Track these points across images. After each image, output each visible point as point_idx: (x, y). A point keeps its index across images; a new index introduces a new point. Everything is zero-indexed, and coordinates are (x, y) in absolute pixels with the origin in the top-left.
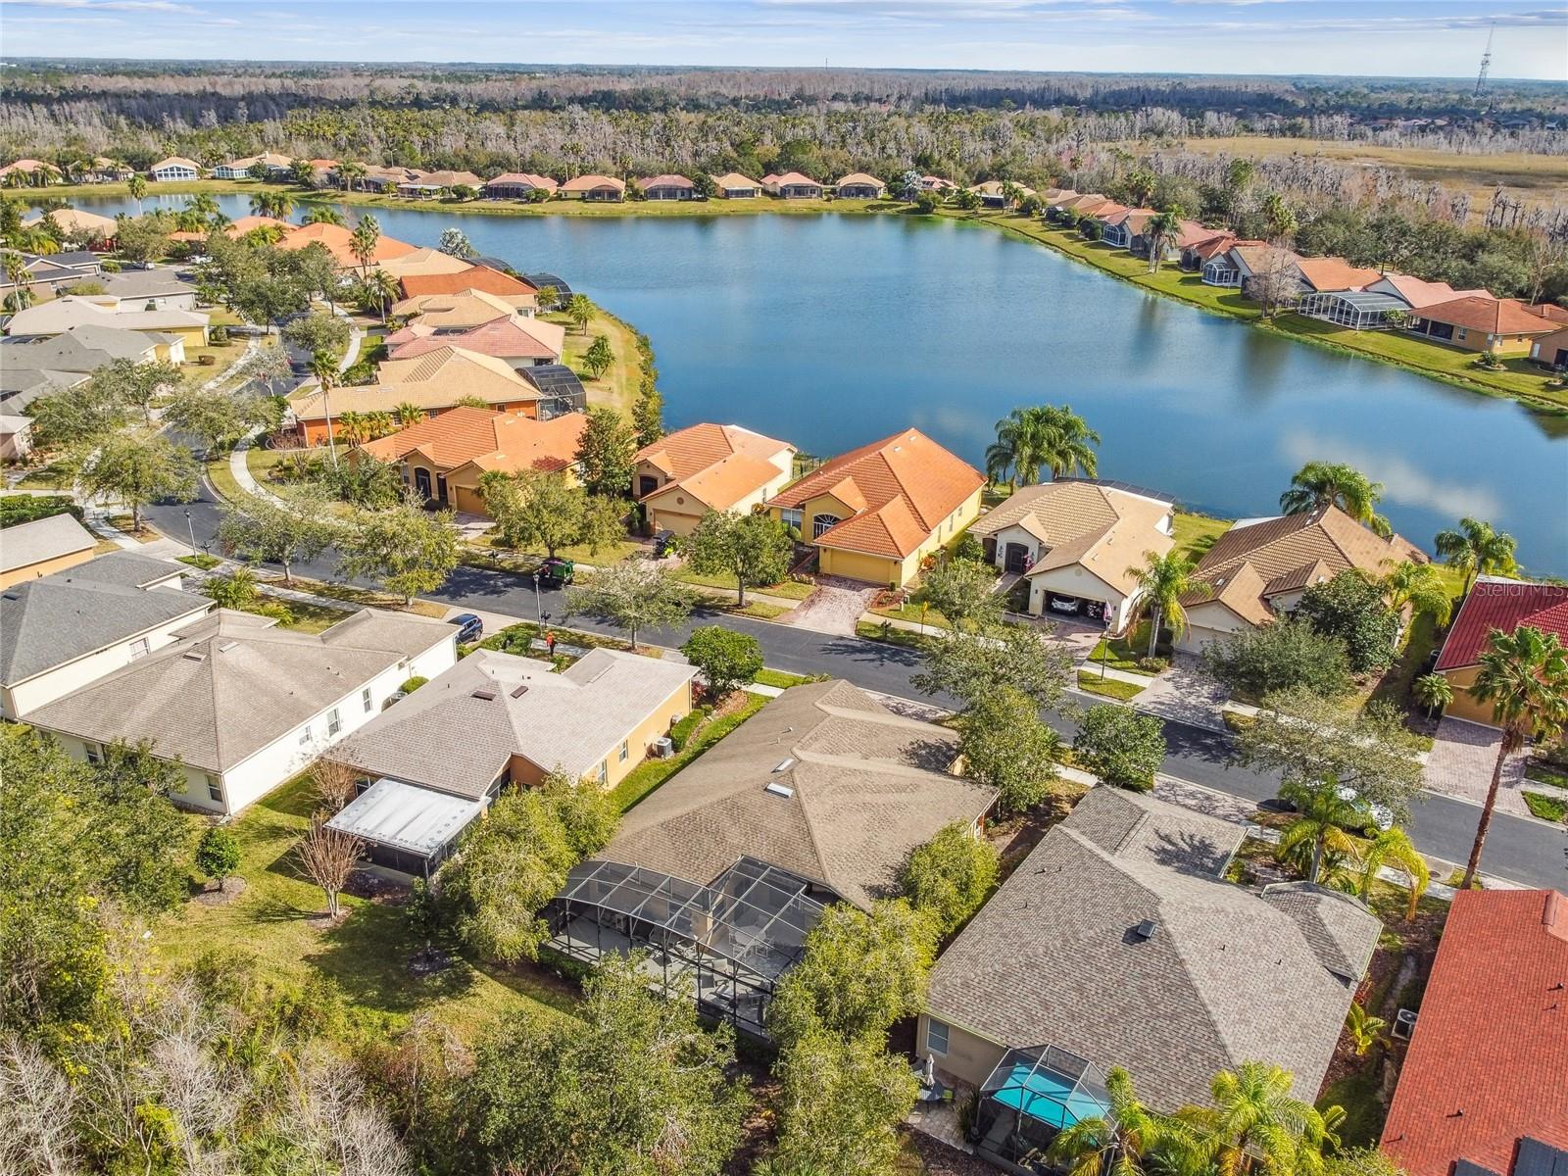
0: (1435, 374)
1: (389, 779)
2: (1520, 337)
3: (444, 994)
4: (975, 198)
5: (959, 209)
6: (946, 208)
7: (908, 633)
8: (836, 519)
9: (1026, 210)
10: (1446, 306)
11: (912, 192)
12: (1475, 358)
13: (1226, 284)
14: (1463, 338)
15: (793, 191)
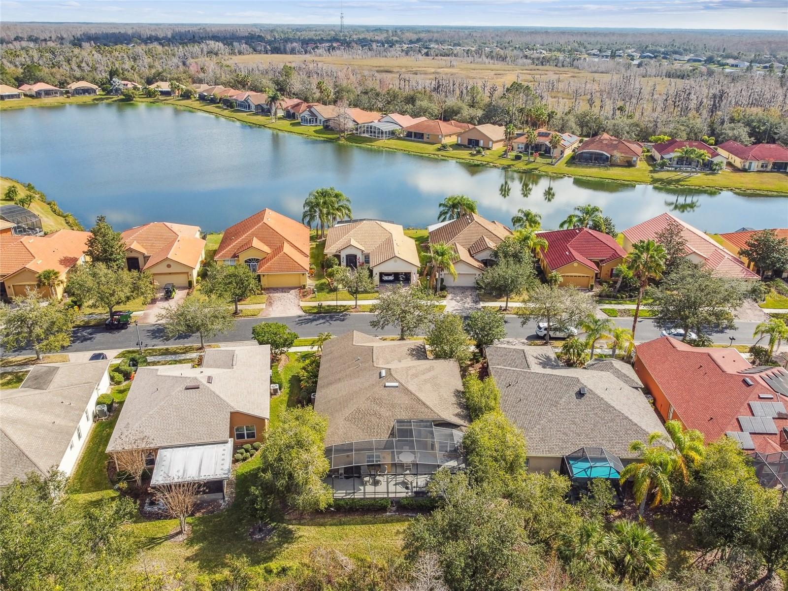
0: (427, 155)
1: (163, 448)
2: (450, 135)
3: (284, 543)
4: (155, 91)
5: (147, 97)
6: (140, 98)
7: (329, 306)
8: (257, 259)
9: (186, 95)
10: (417, 125)
11: (117, 91)
12: (439, 146)
13: (313, 125)
14: (428, 138)
15: (43, 94)
